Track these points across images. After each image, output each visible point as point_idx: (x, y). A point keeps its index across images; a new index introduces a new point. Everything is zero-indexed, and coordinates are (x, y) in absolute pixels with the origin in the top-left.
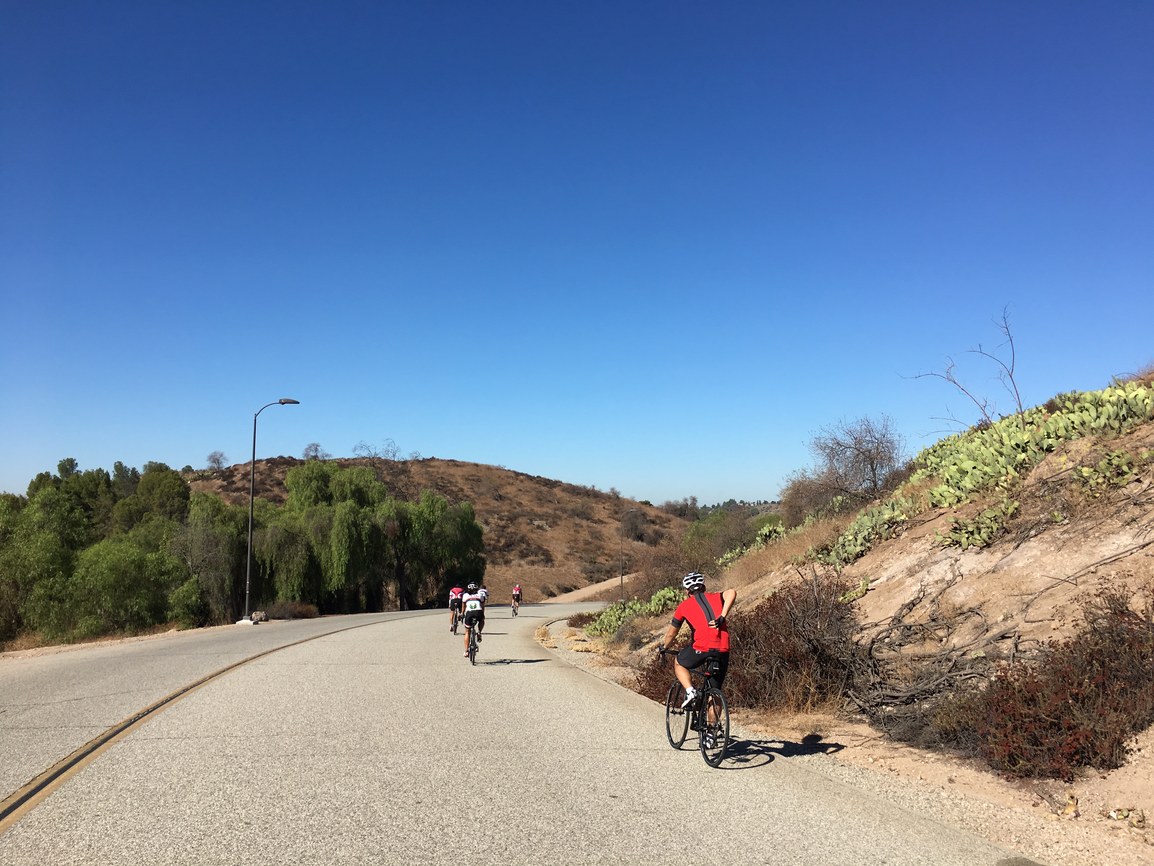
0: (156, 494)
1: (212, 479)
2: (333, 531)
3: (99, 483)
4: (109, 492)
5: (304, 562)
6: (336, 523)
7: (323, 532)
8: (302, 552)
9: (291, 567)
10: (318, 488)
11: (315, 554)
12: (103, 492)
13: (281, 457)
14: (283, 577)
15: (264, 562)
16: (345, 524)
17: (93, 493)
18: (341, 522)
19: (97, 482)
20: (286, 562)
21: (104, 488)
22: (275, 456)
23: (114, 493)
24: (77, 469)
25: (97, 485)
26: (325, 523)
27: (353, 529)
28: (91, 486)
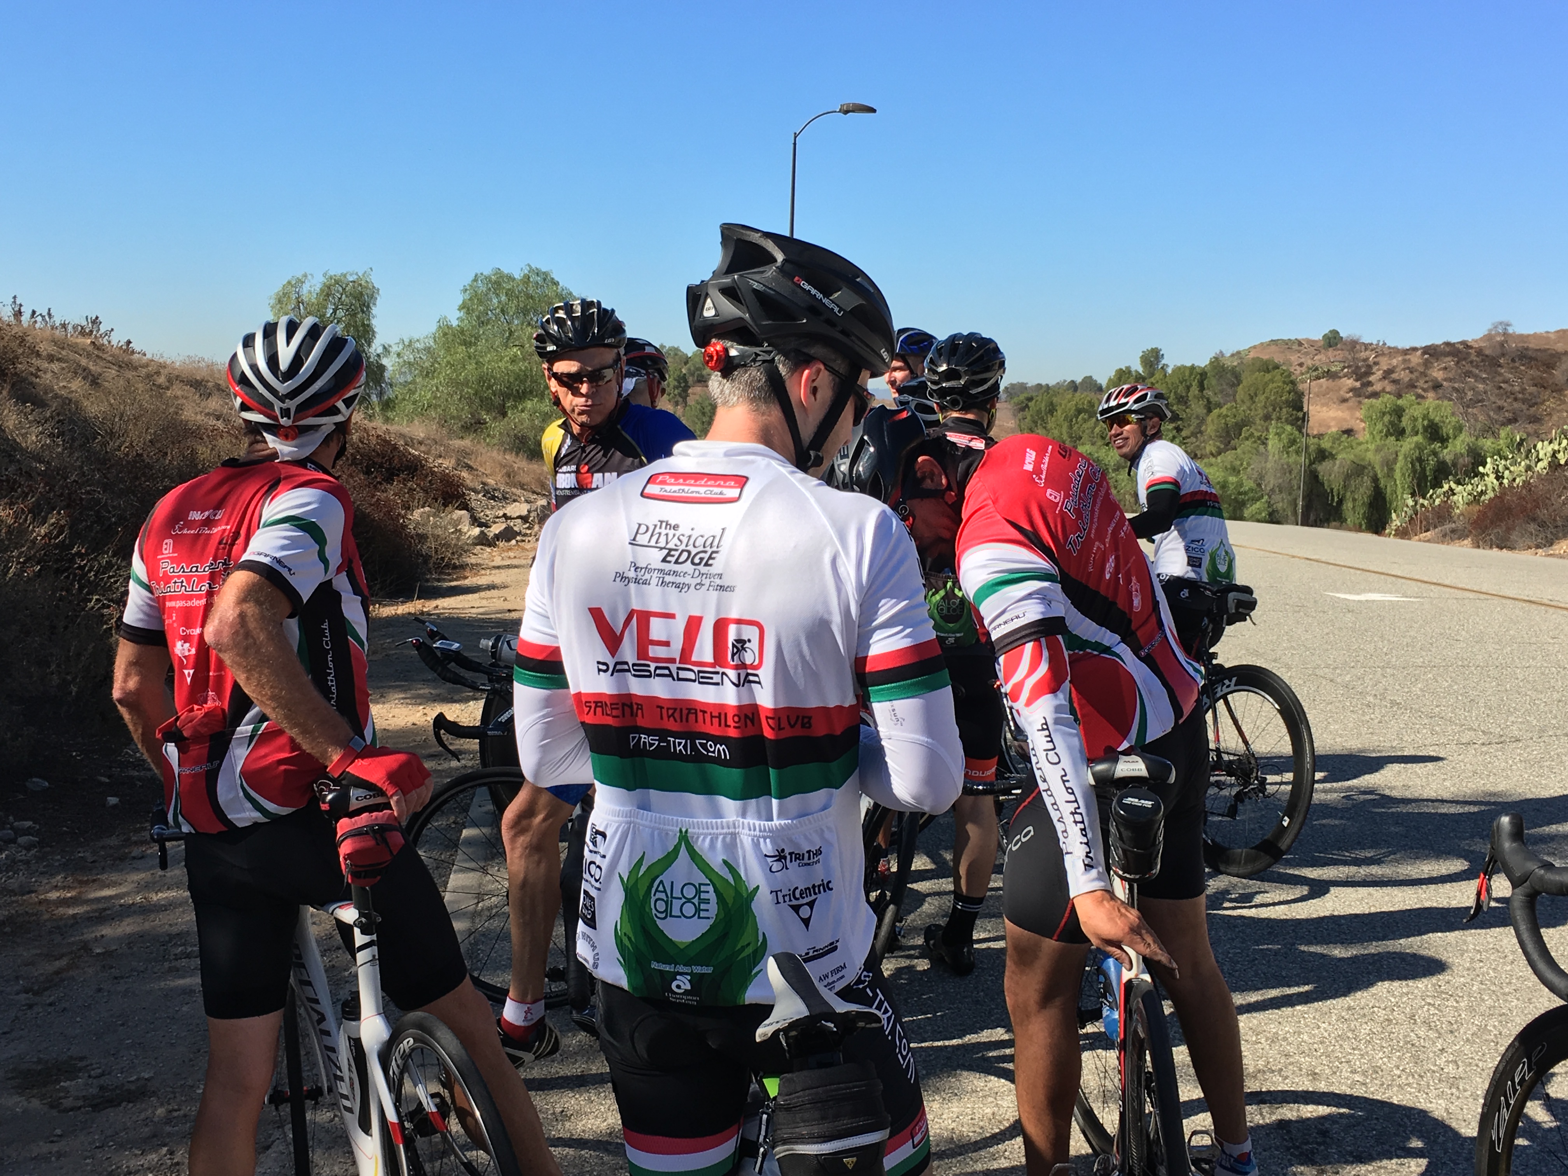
0: (1260, 402)
1: (1340, 378)
2: (1398, 465)
3: (1191, 385)
4: (1203, 397)
5: (1369, 493)
6: (1400, 458)
7: (1389, 465)
8: (1367, 481)
9: (1356, 497)
10: (1391, 422)
11: (1382, 485)
12: (1195, 396)
13: (1447, 344)
14: (1350, 505)
15: (1332, 490)
16: (1409, 459)
17: (1182, 397)
18: (1405, 457)
19: (1188, 384)
20: (1352, 492)
21: (1197, 392)
22: (1439, 341)
23: (1208, 400)
24: (1163, 362)
25: (1188, 388)
26: (1391, 458)
27: (1418, 464)
28: (1181, 390)
